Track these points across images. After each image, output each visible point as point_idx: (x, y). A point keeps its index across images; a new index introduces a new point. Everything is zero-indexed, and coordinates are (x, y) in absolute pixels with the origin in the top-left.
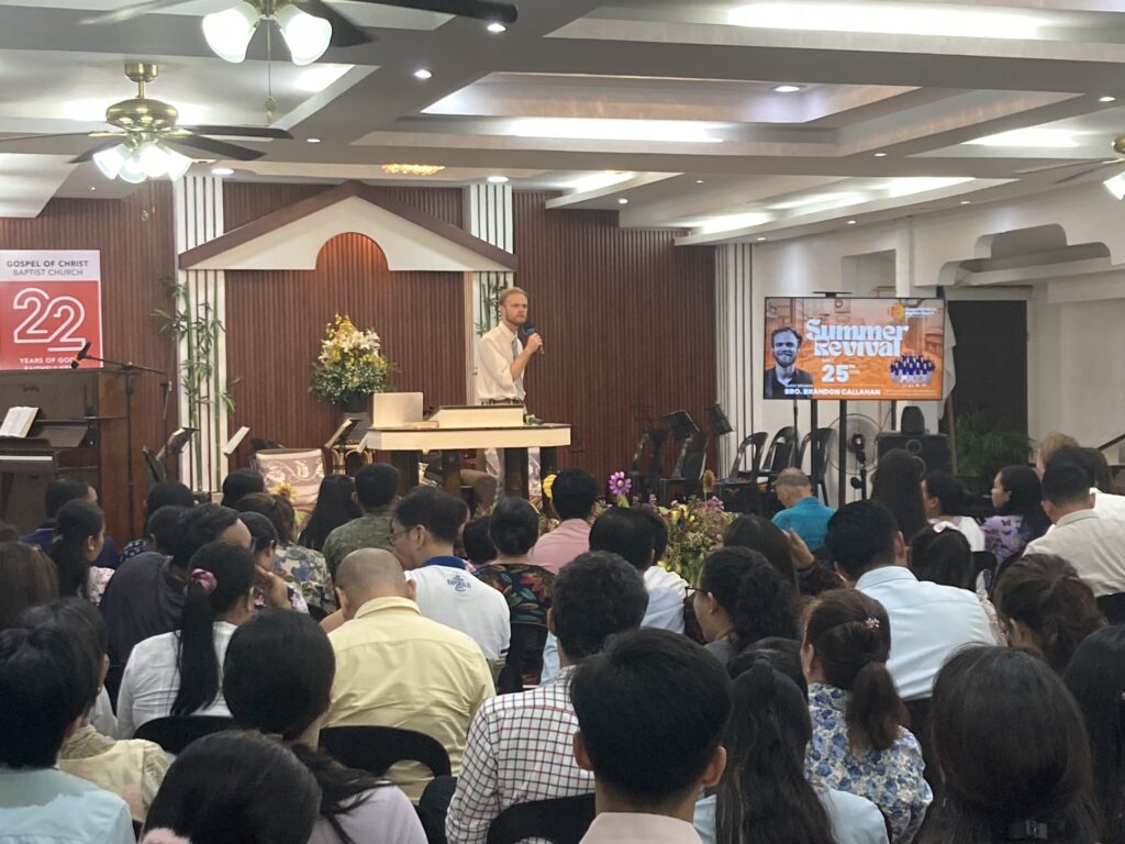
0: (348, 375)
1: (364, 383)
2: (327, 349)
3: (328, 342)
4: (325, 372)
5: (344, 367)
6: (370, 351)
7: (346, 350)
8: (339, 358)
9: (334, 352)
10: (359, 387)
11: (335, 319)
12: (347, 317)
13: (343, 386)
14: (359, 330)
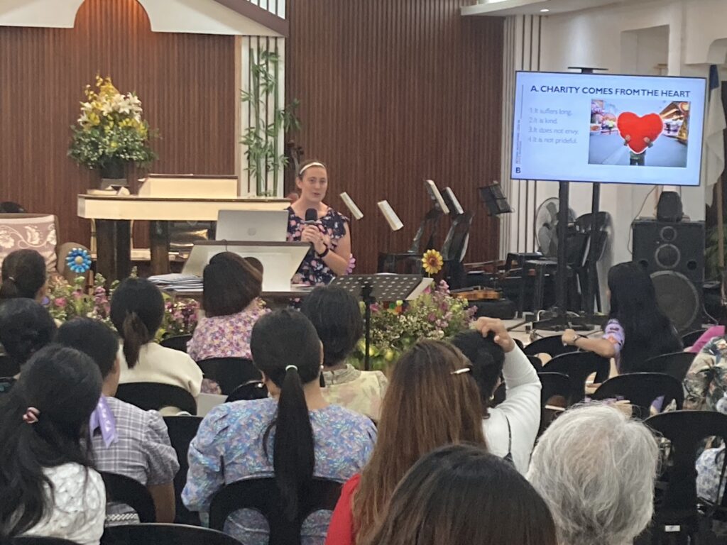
0: (106, 140)
1: (121, 148)
2: (86, 112)
3: (87, 105)
4: (84, 135)
5: (102, 131)
6: (131, 115)
7: (105, 114)
8: (98, 121)
9: (93, 116)
10: (117, 152)
11: (96, 81)
12: (109, 79)
13: (101, 151)
14: (122, 94)
